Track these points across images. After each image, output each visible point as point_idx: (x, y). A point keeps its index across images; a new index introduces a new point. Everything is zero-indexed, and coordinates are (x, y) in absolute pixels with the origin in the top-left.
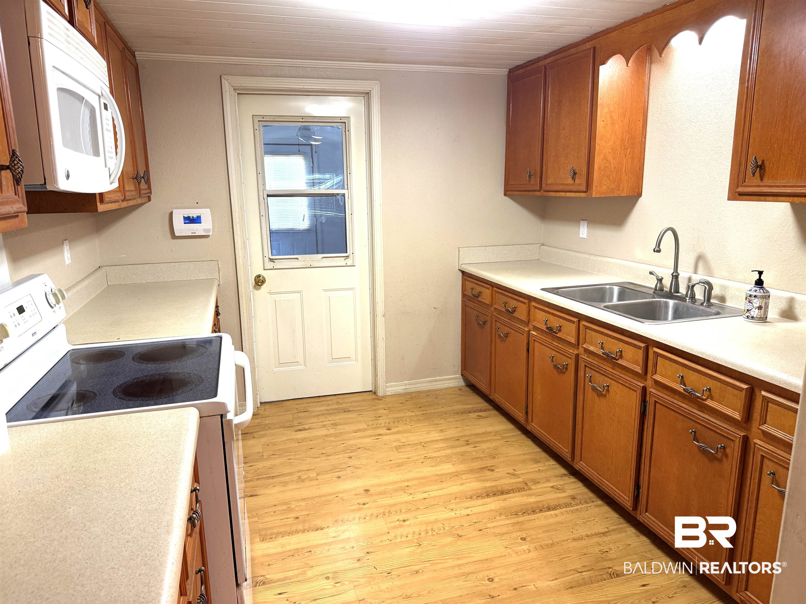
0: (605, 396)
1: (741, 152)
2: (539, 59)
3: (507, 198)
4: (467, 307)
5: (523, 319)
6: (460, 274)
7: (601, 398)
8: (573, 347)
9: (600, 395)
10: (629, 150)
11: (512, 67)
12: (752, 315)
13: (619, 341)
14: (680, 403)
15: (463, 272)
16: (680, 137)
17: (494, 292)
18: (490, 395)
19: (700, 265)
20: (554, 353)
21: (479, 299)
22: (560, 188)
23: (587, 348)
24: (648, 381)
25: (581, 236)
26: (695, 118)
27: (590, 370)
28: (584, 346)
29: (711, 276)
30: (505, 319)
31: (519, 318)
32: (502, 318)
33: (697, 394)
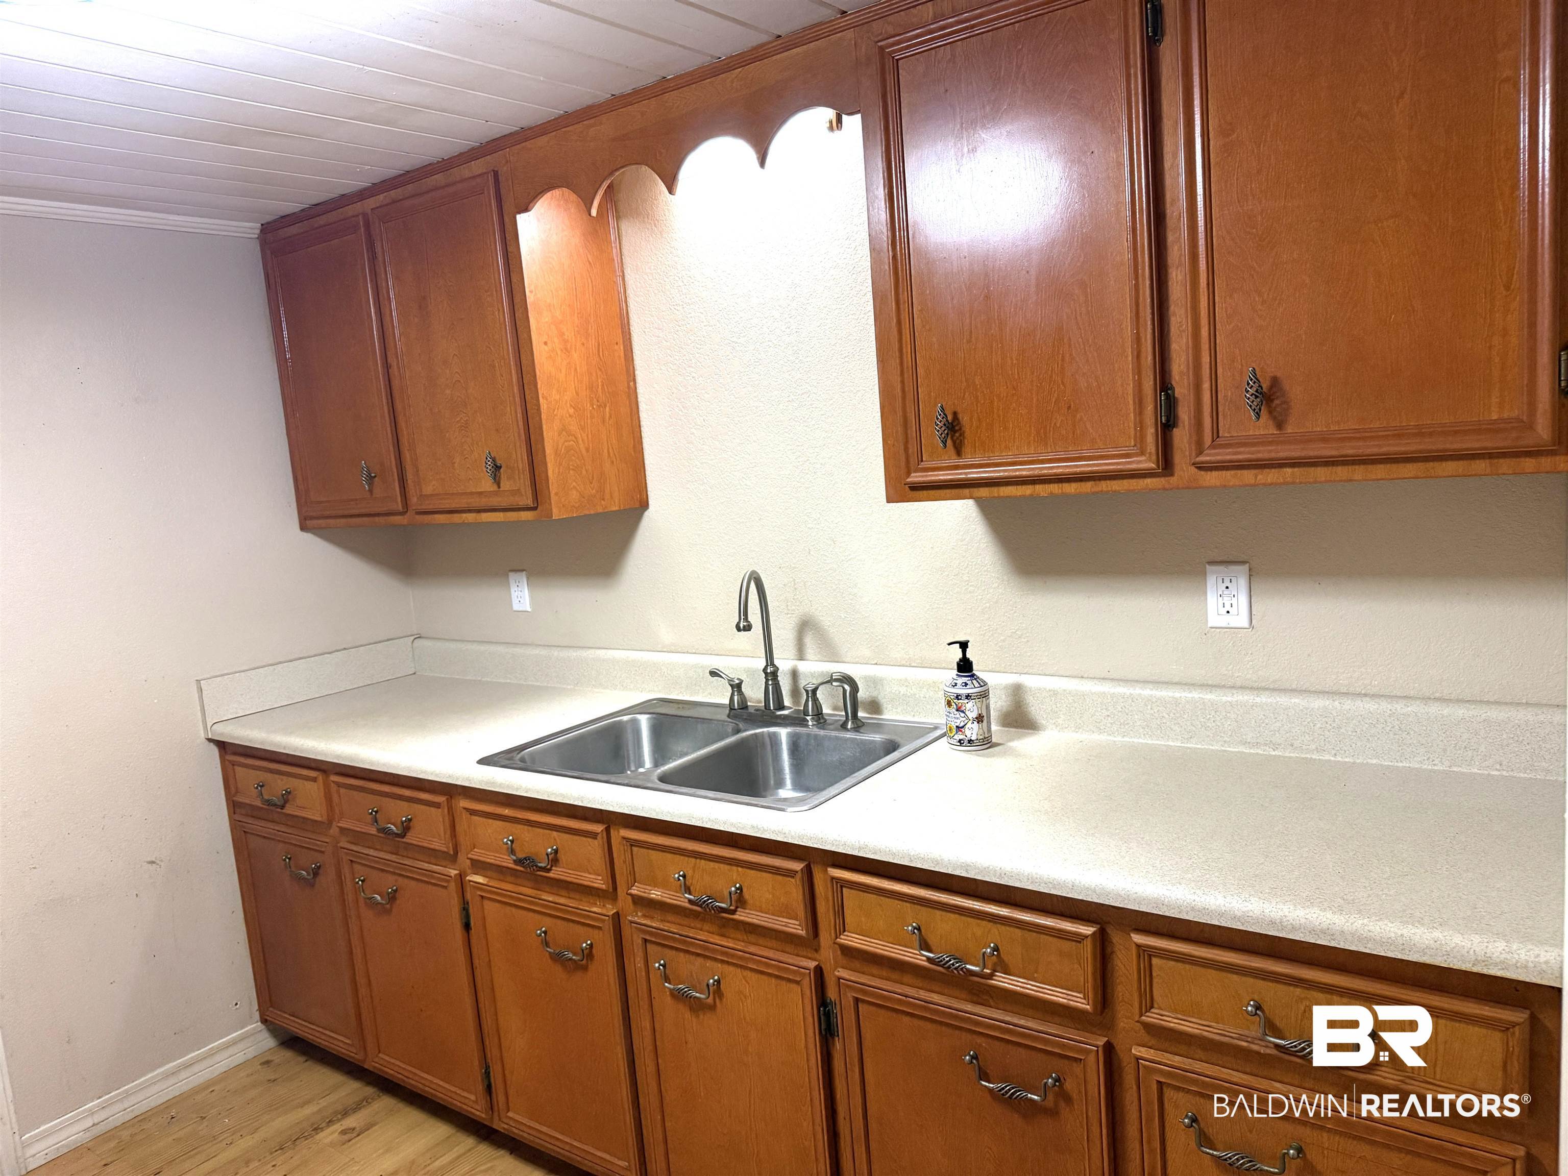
0: (713, 1008)
1: (904, 398)
2: (344, 200)
3: (308, 537)
4: (249, 835)
5: (437, 848)
6: (215, 751)
7: (701, 1016)
8: (599, 896)
9: (697, 1007)
10: (607, 409)
11: (269, 218)
12: (969, 736)
13: (731, 865)
14: (923, 994)
15: (222, 746)
16: (715, 377)
17: (334, 788)
18: (365, 1060)
19: (809, 641)
20: (547, 923)
21: (289, 810)
22: (462, 503)
23: (643, 894)
24: (822, 951)
25: (516, 607)
26: (742, 335)
27: (659, 949)
28: (634, 891)
29: (836, 660)
30: (382, 855)
31: (425, 845)
32: (371, 852)
33: (968, 966)
